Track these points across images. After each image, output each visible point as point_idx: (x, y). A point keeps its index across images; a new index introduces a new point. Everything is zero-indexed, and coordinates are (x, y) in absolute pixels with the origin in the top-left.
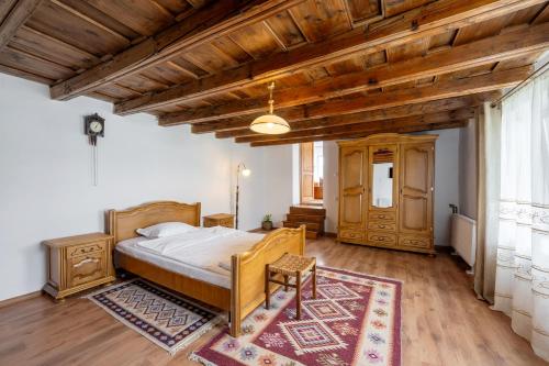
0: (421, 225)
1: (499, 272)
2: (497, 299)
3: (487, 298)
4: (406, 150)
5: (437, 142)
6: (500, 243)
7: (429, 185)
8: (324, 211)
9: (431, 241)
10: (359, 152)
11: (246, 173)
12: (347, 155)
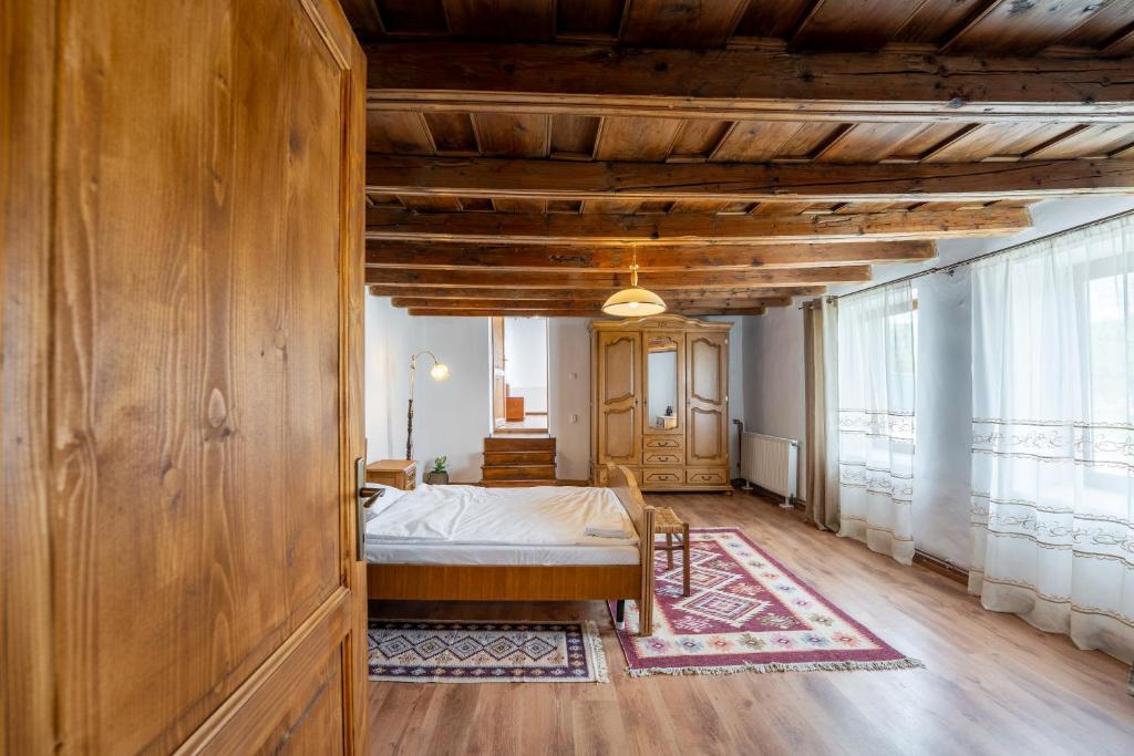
0: (715, 453)
1: (844, 492)
2: (844, 523)
3: (830, 527)
4: (693, 342)
5: (731, 332)
6: (843, 459)
7: (723, 392)
8: (552, 442)
9: (728, 473)
10: (628, 340)
11: (440, 372)
12: (607, 346)
